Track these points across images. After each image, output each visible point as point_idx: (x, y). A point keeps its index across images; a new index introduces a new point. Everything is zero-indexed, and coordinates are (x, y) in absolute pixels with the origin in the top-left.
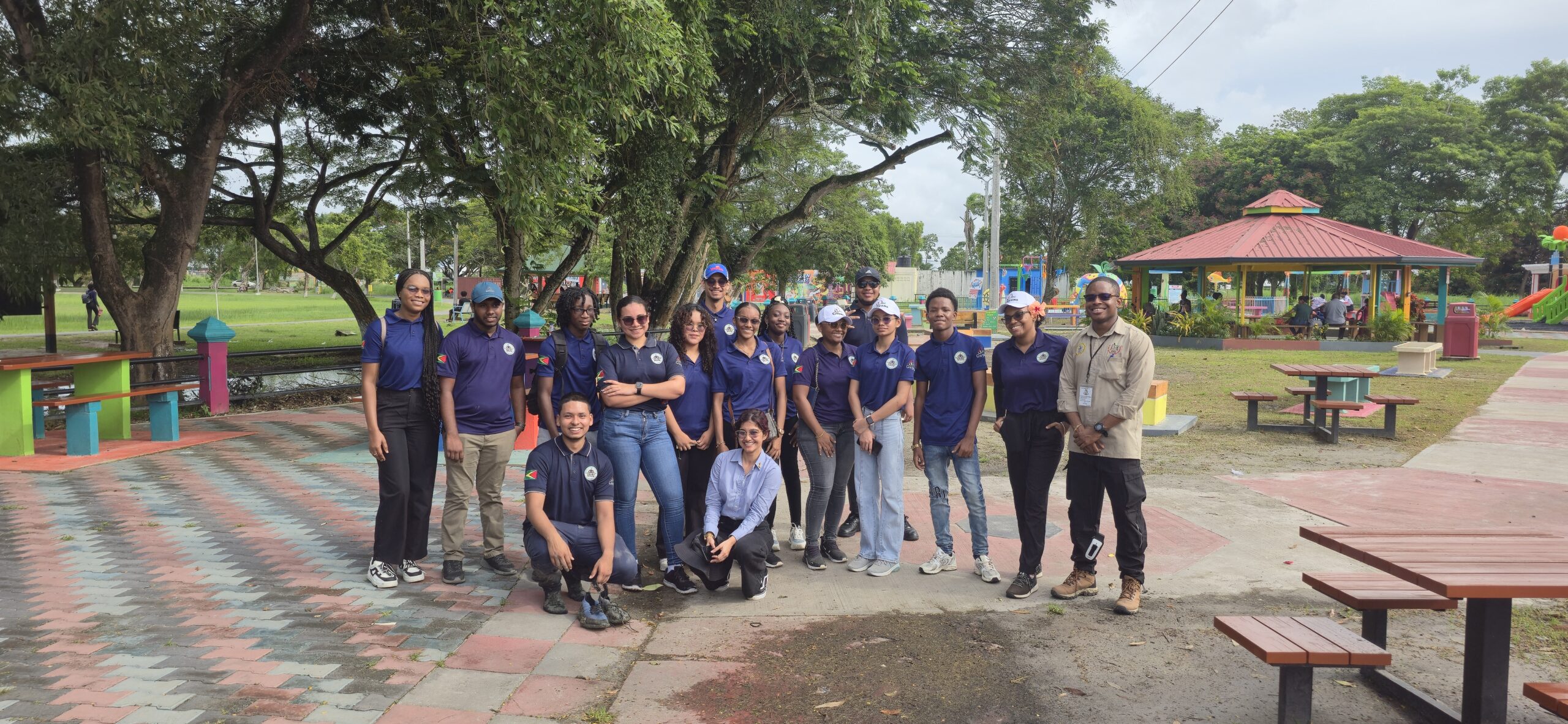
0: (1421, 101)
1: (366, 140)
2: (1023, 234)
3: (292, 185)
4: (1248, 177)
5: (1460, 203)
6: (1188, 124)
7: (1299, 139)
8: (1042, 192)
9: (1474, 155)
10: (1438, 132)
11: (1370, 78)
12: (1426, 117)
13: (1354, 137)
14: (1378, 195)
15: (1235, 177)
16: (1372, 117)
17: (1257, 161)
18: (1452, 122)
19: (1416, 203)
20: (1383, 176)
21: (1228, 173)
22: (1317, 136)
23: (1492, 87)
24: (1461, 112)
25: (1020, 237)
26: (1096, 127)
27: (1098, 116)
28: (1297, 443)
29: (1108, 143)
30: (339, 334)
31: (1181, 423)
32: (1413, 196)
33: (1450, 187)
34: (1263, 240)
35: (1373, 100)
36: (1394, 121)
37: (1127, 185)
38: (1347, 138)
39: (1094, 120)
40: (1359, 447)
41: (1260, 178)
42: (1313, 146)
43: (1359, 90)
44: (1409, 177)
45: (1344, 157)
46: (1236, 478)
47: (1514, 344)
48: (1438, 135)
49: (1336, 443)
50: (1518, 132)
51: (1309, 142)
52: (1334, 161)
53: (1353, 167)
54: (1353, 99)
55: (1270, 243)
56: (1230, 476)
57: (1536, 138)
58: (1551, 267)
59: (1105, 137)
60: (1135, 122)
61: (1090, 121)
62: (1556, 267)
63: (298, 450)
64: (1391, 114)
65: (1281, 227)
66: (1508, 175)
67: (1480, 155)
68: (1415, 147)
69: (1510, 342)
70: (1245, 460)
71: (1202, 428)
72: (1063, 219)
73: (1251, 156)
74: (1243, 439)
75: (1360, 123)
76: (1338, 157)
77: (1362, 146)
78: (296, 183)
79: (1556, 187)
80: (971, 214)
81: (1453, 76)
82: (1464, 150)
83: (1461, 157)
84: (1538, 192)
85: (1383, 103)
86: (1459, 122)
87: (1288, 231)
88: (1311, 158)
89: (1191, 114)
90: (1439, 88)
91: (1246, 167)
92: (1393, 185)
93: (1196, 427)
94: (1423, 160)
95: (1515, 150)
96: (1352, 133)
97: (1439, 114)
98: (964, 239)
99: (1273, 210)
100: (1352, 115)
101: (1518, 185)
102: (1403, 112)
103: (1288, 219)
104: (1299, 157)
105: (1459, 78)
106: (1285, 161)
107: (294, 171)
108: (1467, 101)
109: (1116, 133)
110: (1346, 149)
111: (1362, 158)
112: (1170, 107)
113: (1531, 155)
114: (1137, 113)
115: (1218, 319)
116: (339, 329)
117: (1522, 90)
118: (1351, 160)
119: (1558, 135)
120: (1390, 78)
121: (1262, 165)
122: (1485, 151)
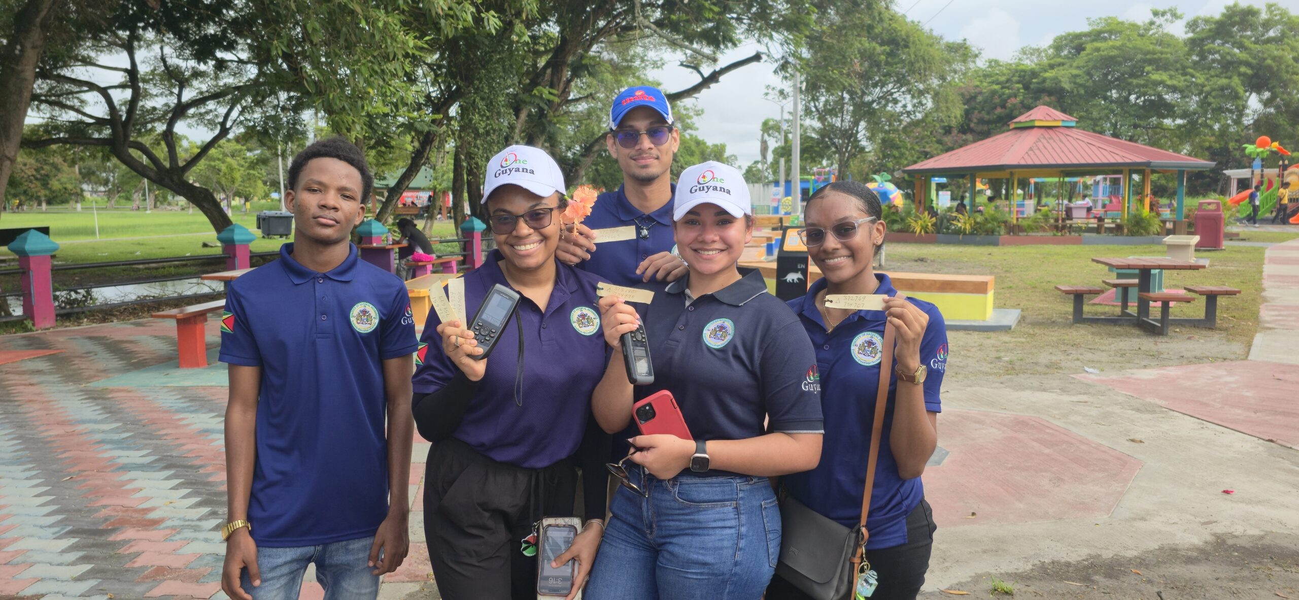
0: (1136, 36)
1: (221, 65)
2: (817, 149)
3: (154, 109)
4: (997, 100)
5: (1168, 122)
6: (956, 52)
7: (1037, 68)
8: (832, 112)
9: (1179, 81)
10: (1150, 62)
11: (1093, 19)
12: (1141, 50)
13: (1083, 67)
14: (1103, 114)
15: (985, 102)
16: (1098, 50)
17: (1003, 88)
18: (1162, 53)
19: (1132, 122)
20: (1105, 98)
21: (980, 98)
22: (1052, 67)
23: (1192, 25)
24: (1169, 45)
25: (815, 152)
26: (879, 54)
27: (882, 44)
28: (1128, 335)
29: (890, 68)
30: (205, 245)
31: (1011, 317)
32: (1130, 115)
33: (1160, 108)
34: (1031, 149)
35: (1096, 36)
36: (1114, 53)
37: (905, 106)
38: (1078, 68)
39: (879, 49)
40: (1189, 338)
41: (1005, 101)
42: (1047, 75)
43: (1086, 29)
44: (1127, 99)
45: (1075, 83)
46: (1092, 376)
47: (1241, 236)
48: (1150, 64)
49: (1166, 335)
50: (1213, 61)
51: (1046, 71)
52: (1067, 86)
53: (1082, 92)
54: (1078, 36)
55: (1037, 152)
56: (1085, 375)
57: (1228, 66)
58: (1253, 172)
59: (887, 63)
60: (912, 50)
61: (874, 49)
62: (1258, 171)
63: (98, 371)
64: (1113, 47)
65: (1045, 138)
66: (1206, 97)
67: (1185, 80)
68: (1132, 75)
69: (1237, 235)
70: (1089, 356)
71: (1028, 320)
72: (849, 135)
73: (997, 84)
74: (1075, 333)
75: (1088, 54)
76: (1070, 83)
77: (1089, 74)
78: (158, 106)
79: (1245, 107)
80: (766, 136)
81: (1164, 14)
82: (1171, 77)
83: (1169, 82)
84: (1231, 111)
85: (1105, 39)
86: (1167, 53)
87: (1051, 141)
88: (1048, 84)
89: (958, 44)
90: (1152, 23)
91: (994, 93)
92: (1114, 106)
93: (1022, 320)
94: (1138, 86)
95: (1212, 76)
96: (1081, 64)
97: (1151, 47)
98: (759, 158)
99: (1037, 124)
100: (1080, 49)
101: (1214, 106)
102: (1123, 45)
103: (1050, 131)
104: (1038, 83)
105: (1168, 16)
106: (1026, 87)
107: (156, 95)
108: (1172, 37)
109: (896, 60)
110: (1076, 76)
111: (1090, 83)
112: (941, 38)
113: (1223, 81)
114: (914, 43)
115: (994, 219)
116: (207, 242)
117: (1217, 29)
118: (1081, 85)
119: (1247, 64)
120: (1109, 18)
121: (1007, 91)
122: (1188, 77)
